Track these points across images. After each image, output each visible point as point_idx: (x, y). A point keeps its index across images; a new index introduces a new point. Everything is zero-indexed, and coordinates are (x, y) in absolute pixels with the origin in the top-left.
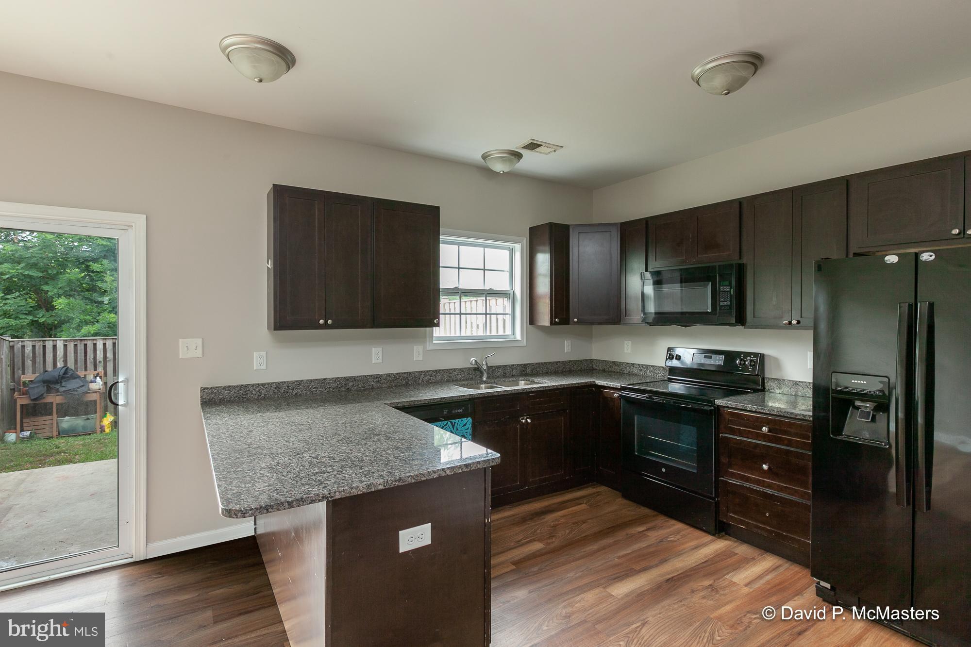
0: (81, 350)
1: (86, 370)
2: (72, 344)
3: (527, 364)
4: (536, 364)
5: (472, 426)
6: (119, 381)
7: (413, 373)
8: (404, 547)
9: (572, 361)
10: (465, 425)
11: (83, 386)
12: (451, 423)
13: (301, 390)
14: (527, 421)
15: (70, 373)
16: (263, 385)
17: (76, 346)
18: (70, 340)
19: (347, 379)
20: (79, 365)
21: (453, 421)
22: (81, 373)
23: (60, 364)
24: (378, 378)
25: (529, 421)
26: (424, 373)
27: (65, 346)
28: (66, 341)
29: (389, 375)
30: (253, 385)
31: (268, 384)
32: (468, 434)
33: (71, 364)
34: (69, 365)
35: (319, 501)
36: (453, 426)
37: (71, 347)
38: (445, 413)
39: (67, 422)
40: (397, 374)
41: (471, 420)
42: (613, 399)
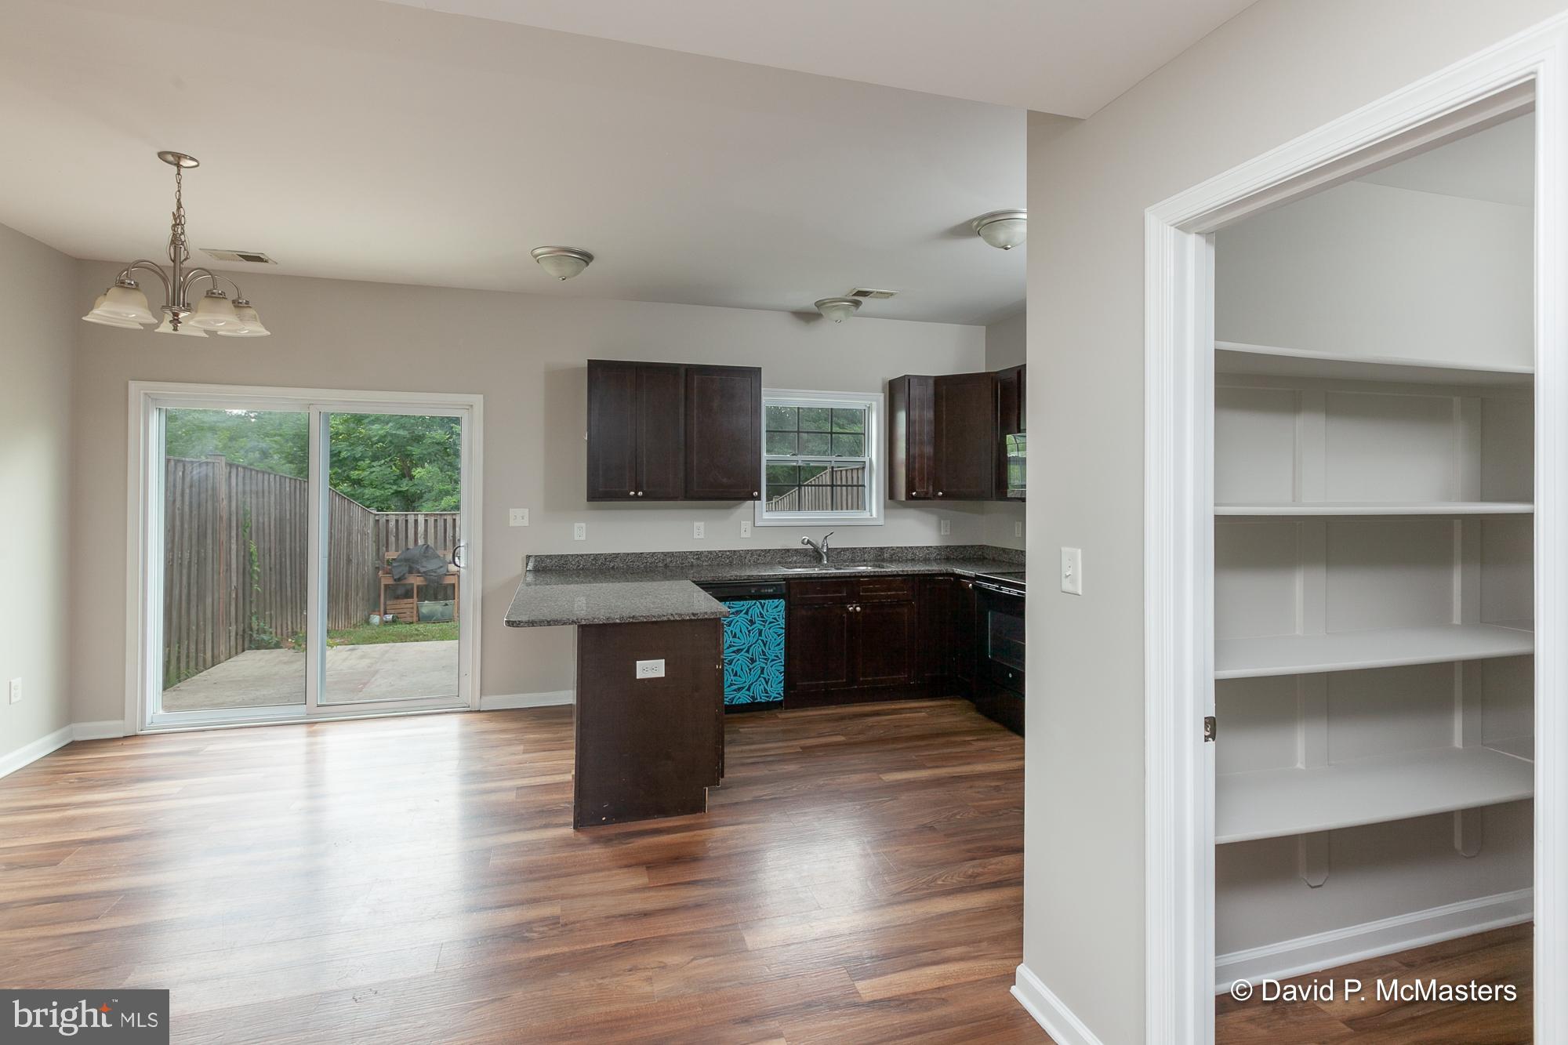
0: (441, 526)
1: (445, 549)
2: (433, 518)
3: (885, 548)
4: (897, 547)
5: (785, 610)
6: (461, 545)
7: (739, 551)
8: (640, 674)
9: (950, 546)
10: (777, 607)
11: (441, 567)
12: (761, 603)
13: (618, 563)
14: (855, 609)
15: (430, 551)
16: (582, 556)
17: (436, 521)
18: (431, 515)
19: (665, 554)
20: (439, 544)
21: (763, 601)
22: (440, 553)
23: (421, 542)
24: (698, 555)
25: (858, 609)
26: (752, 552)
27: (426, 521)
28: (426, 515)
29: (710, 552)
30: (572, 555)
31: (587, 555)
32: (781, 616)
33: (431, 542)
34: (429, 543)
35: (570, 624)
36: (763, 607)
37: (431, 521)
38: (753, 591)
39: (427, 607)
40: (720, 551)
41: (784, 602)
42: (965, 589)
